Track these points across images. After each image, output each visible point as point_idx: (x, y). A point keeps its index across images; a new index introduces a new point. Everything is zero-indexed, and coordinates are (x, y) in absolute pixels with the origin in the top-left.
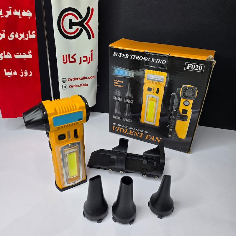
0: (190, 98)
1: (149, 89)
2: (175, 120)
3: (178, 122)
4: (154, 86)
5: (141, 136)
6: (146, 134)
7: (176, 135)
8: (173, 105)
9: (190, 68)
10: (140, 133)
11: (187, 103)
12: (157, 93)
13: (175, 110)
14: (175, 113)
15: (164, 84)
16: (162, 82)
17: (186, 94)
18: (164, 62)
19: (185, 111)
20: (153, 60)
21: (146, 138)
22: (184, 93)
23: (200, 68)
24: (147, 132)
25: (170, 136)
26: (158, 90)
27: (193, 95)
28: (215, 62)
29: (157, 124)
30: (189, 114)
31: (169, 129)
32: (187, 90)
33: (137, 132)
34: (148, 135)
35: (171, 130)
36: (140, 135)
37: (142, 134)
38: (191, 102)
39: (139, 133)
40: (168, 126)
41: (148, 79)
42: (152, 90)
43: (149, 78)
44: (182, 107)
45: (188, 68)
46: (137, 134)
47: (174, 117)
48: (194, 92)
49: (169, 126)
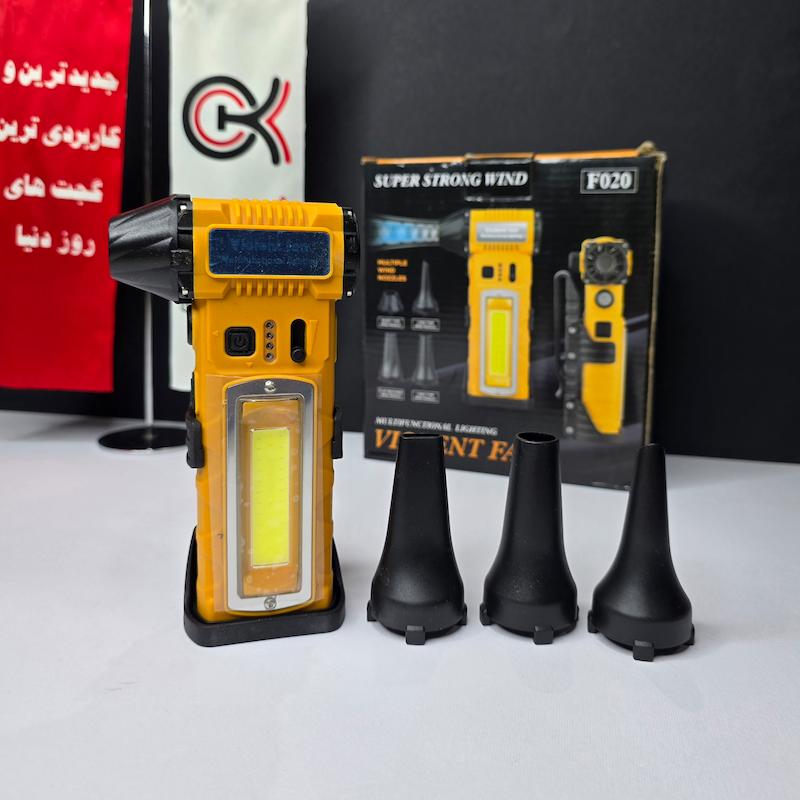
0: (612, 279)
1: (488, 272)
2: (578, 365)
3: (590, 371)
4: (500, 260)
5: (474, 454)
6: (489, 439)
7: (589, 422)
8: (563, 314)
9: (598, 186)
10: (471, 440)
11: (605, 299)
12: (512, 279)
13: (572, 330)
14: (576, 338)
15: (529, 247)
16: (523, 240)
17: (599, 267)
18: (522, 178)
19: (604, 328)
20: (490, 179)
21: (493, 456)
22: (590, 264)
23: (625, 181)
24: (492, 432)
25: (570, 430)
26: (513, 268)
27: (621, 268)
28: (662, 157)
29: (522, 392)
30: (619, 337)
31: (561, 402)
32: (599, 253)
33: (460, 436)
34: (496, 444)
35: (570, 405)
36: (469, 448)
37: (476, 443)
38: (618, 291)
39: (465, 440)
40: (558, 393)
41: (480, 239)
42: (496, 272)
43: (483, 236)
44: (592, 316)
45: (591, 186)
46: (461, 442)
47: (572, 356)
48: (620, 258)
49: (563, 393)
